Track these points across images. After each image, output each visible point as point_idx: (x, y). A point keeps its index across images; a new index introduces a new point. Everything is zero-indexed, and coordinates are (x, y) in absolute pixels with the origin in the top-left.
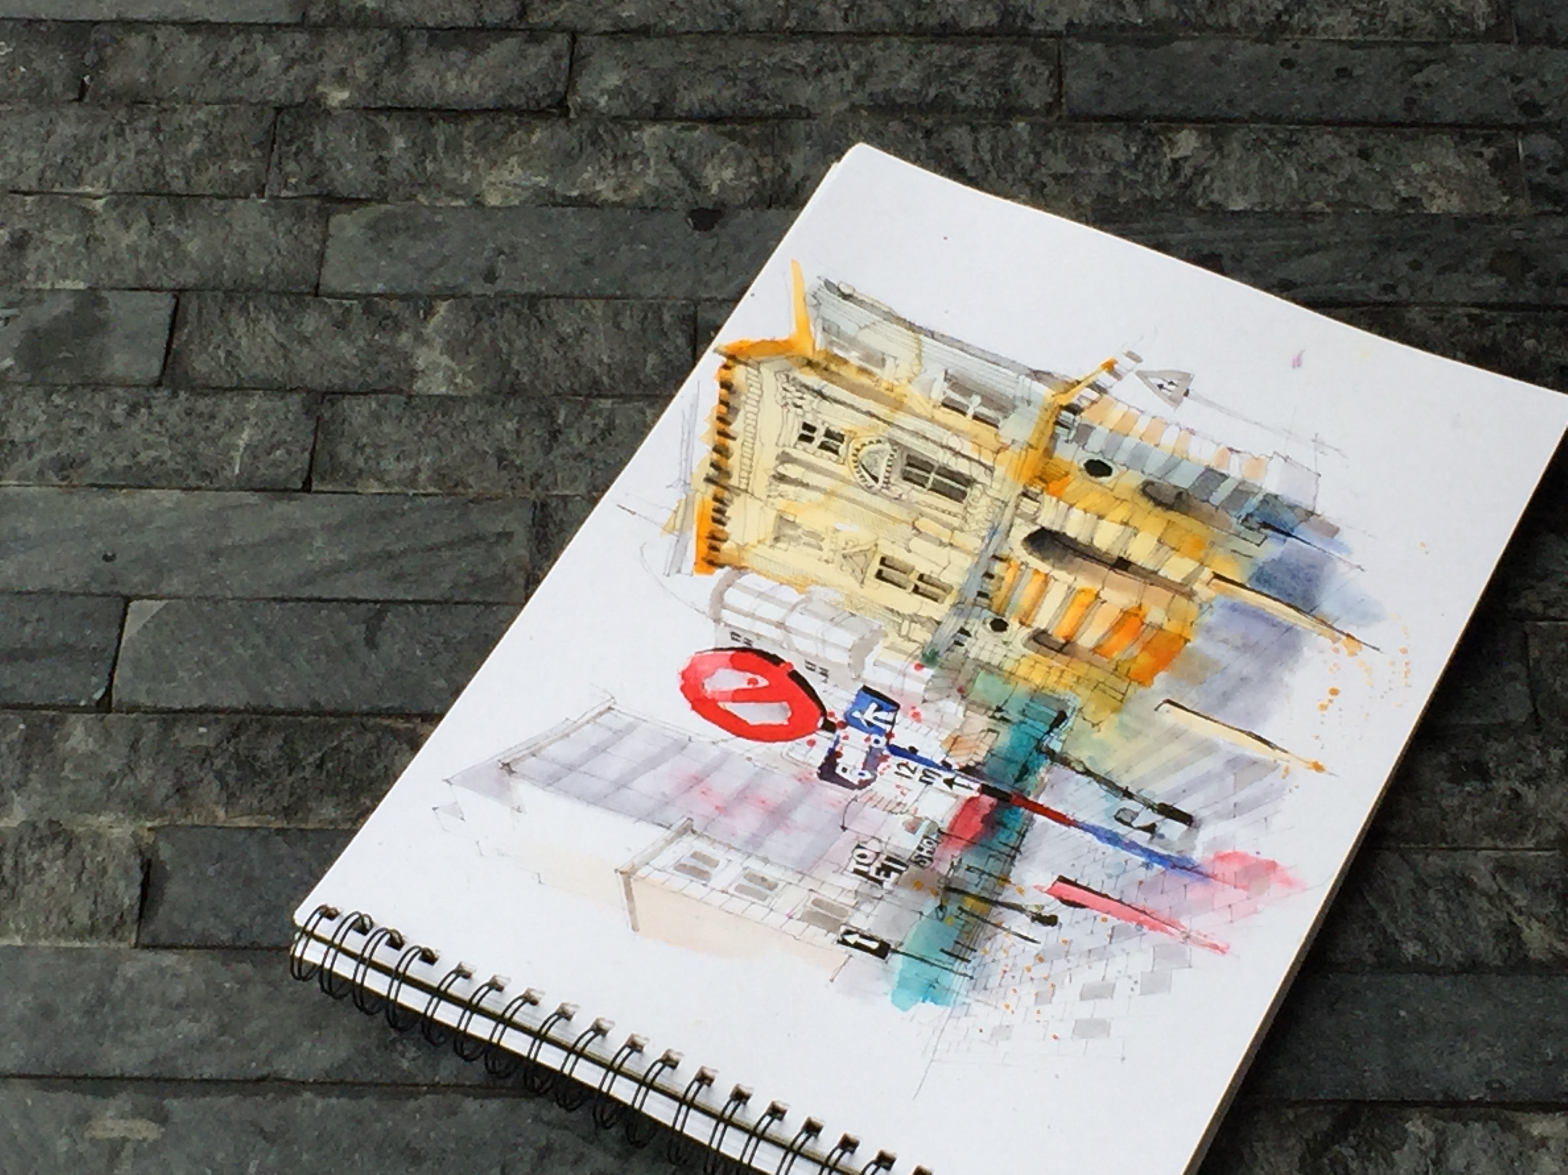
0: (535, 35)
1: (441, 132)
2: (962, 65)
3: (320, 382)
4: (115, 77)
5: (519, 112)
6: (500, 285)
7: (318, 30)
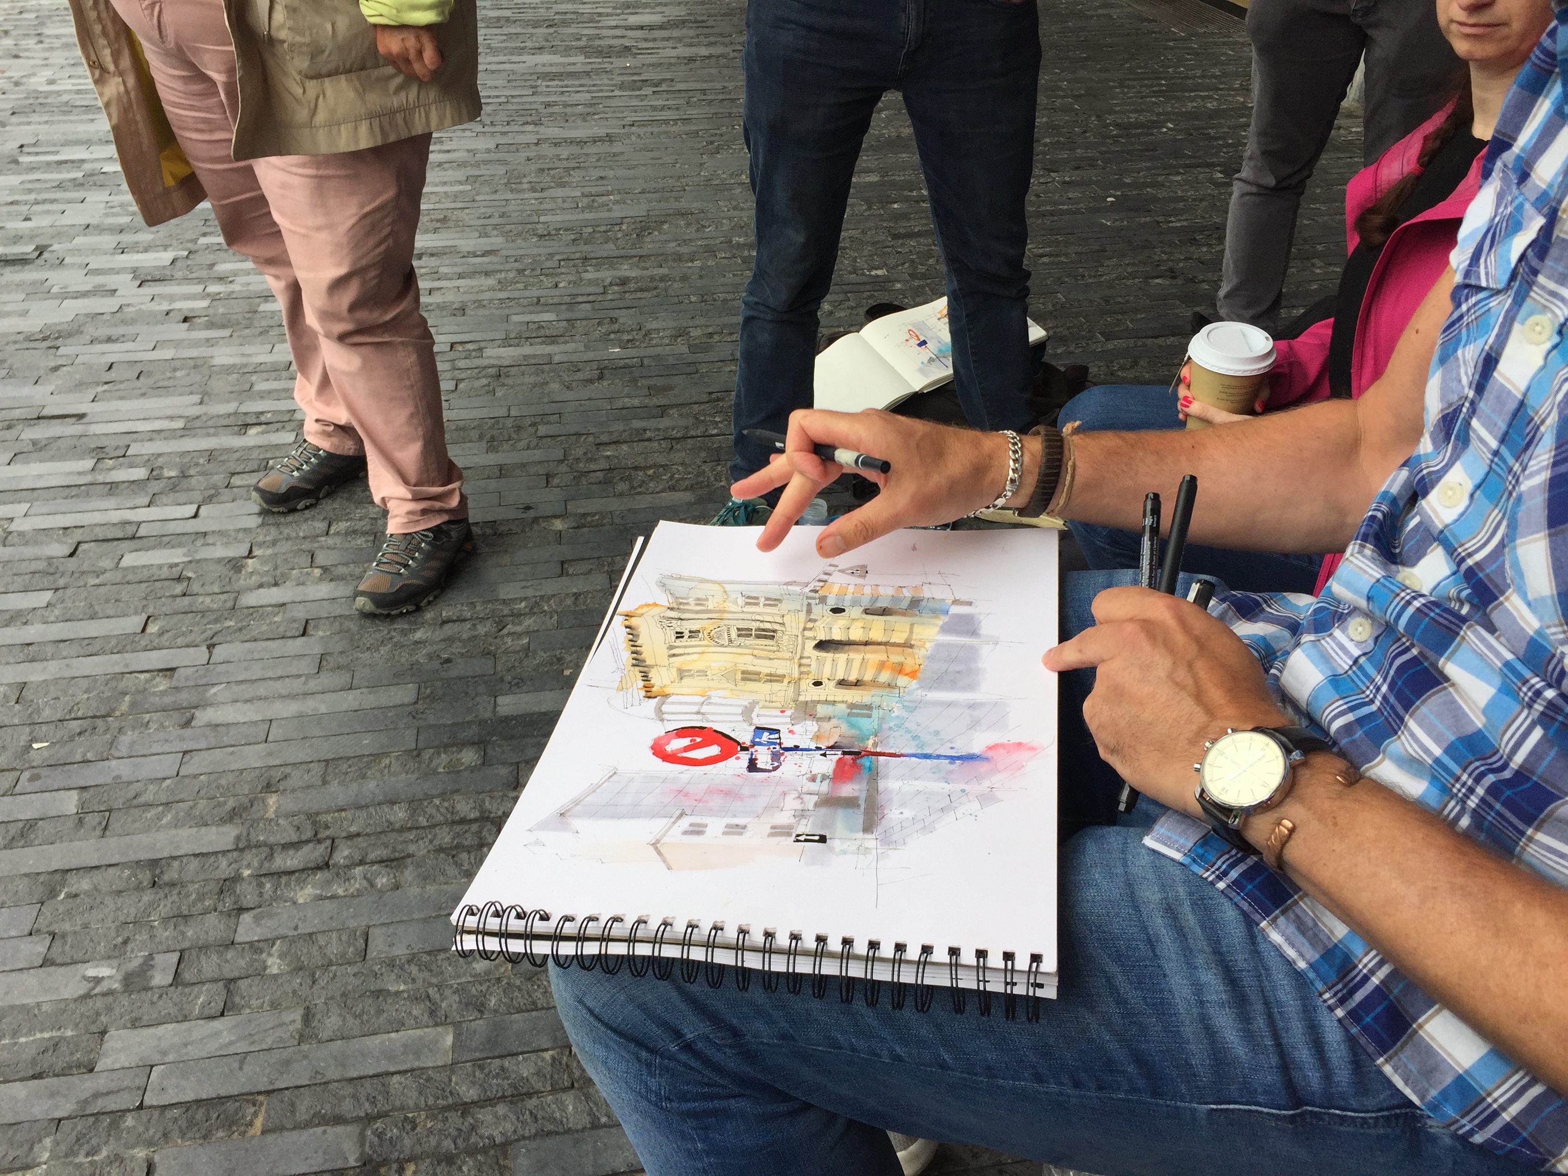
0: (319, 842)
1: (284, 880)
2: (466, 831)
3: (231, 976)
4: (166, 878)
5: (312, 869)
6: (299, 931)
7: (242, 850)
